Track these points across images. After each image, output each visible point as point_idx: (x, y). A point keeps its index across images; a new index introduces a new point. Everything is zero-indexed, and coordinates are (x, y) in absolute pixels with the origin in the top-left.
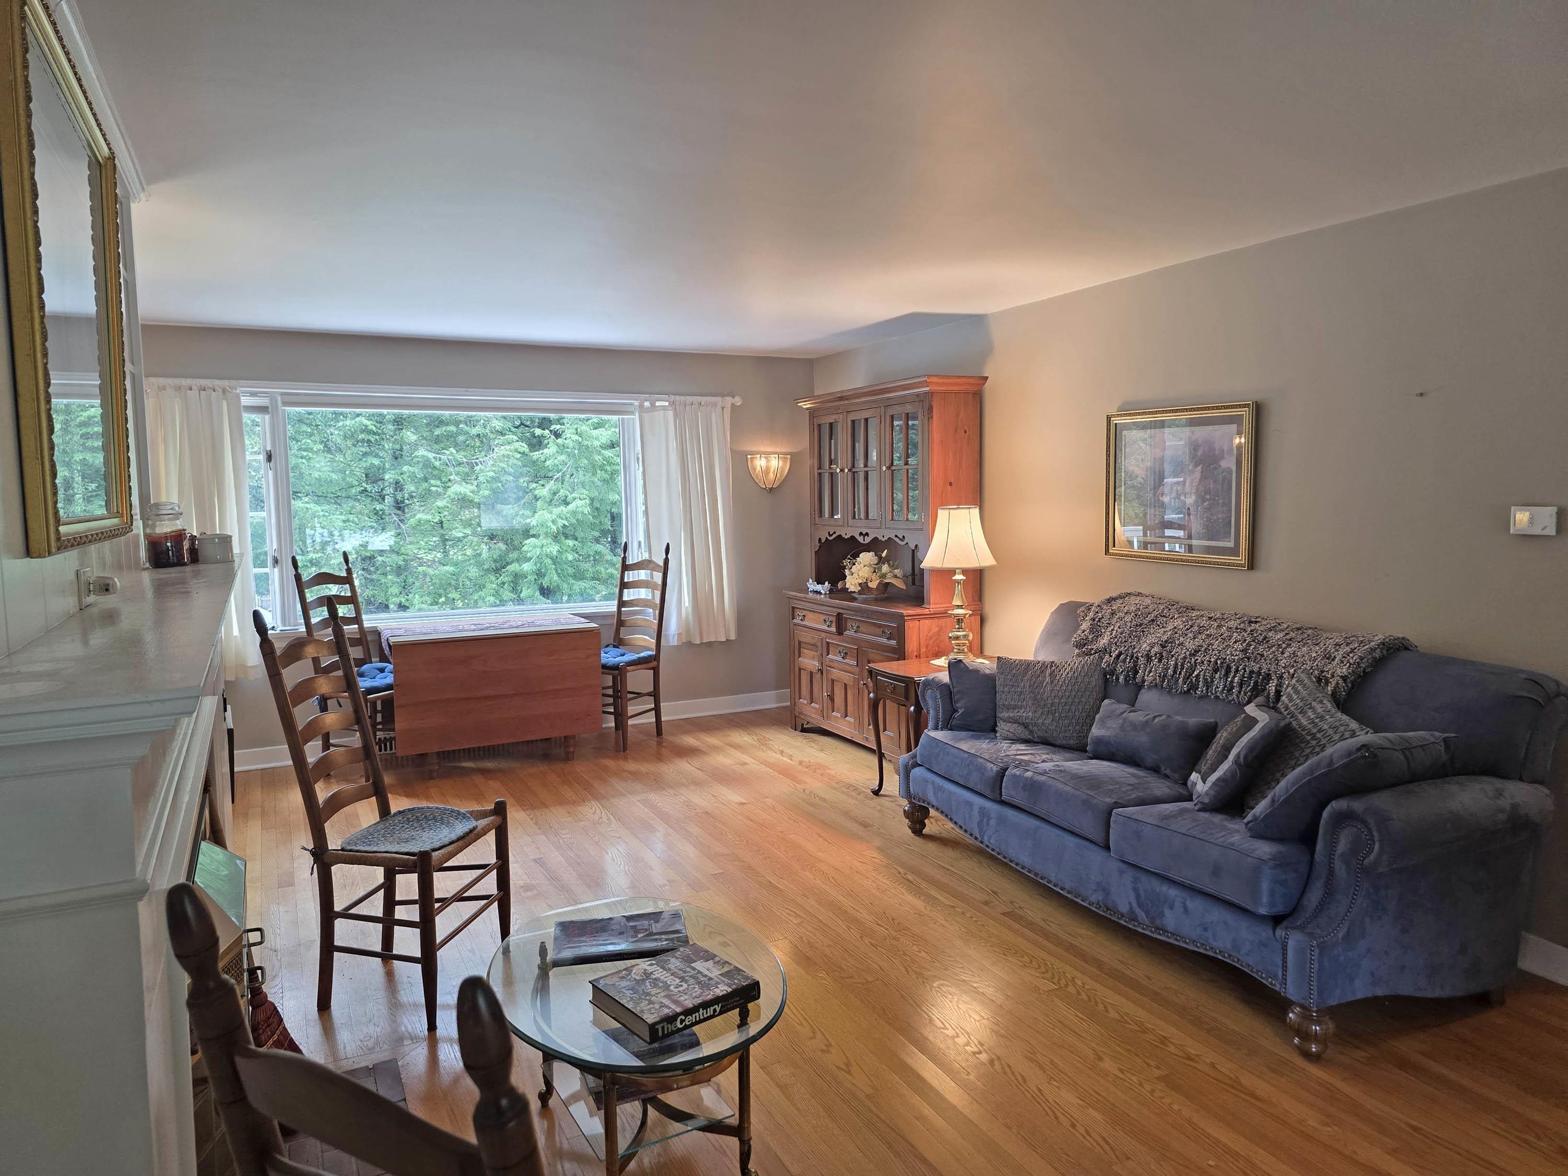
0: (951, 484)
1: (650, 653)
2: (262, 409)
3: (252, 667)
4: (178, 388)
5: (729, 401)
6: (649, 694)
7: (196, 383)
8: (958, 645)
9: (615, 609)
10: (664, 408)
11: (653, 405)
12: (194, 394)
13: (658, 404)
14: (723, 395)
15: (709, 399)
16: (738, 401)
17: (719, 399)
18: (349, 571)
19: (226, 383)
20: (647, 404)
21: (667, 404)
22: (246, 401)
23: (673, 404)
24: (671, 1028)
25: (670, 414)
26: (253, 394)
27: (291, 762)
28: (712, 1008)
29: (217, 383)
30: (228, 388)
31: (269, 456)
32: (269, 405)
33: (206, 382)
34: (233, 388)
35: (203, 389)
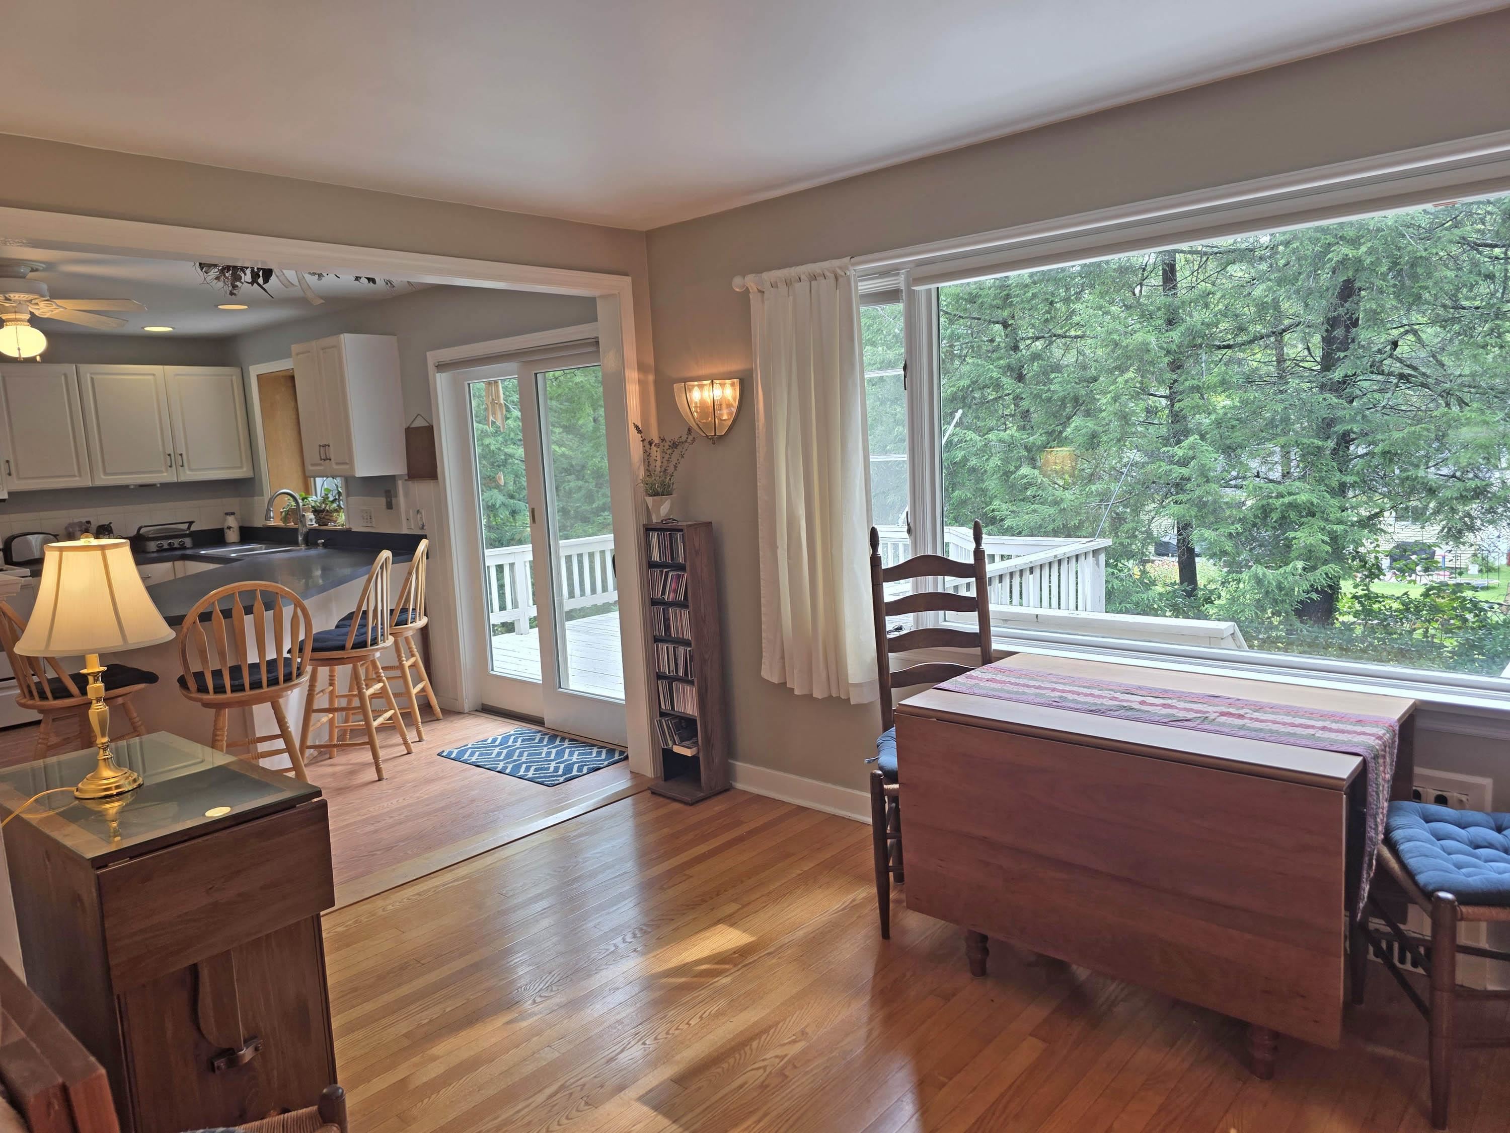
2: (891, 296)
7: (804, 270)
12: (801, 288)
19: (833, 264)
22: (866, 286)
26: (881, 274)
29: (826, 265)
30: (839, 272)
31: (905, 368)
32: (903, 288)
33: (816, 267)
34: (844, 268)
35: (814, 277)
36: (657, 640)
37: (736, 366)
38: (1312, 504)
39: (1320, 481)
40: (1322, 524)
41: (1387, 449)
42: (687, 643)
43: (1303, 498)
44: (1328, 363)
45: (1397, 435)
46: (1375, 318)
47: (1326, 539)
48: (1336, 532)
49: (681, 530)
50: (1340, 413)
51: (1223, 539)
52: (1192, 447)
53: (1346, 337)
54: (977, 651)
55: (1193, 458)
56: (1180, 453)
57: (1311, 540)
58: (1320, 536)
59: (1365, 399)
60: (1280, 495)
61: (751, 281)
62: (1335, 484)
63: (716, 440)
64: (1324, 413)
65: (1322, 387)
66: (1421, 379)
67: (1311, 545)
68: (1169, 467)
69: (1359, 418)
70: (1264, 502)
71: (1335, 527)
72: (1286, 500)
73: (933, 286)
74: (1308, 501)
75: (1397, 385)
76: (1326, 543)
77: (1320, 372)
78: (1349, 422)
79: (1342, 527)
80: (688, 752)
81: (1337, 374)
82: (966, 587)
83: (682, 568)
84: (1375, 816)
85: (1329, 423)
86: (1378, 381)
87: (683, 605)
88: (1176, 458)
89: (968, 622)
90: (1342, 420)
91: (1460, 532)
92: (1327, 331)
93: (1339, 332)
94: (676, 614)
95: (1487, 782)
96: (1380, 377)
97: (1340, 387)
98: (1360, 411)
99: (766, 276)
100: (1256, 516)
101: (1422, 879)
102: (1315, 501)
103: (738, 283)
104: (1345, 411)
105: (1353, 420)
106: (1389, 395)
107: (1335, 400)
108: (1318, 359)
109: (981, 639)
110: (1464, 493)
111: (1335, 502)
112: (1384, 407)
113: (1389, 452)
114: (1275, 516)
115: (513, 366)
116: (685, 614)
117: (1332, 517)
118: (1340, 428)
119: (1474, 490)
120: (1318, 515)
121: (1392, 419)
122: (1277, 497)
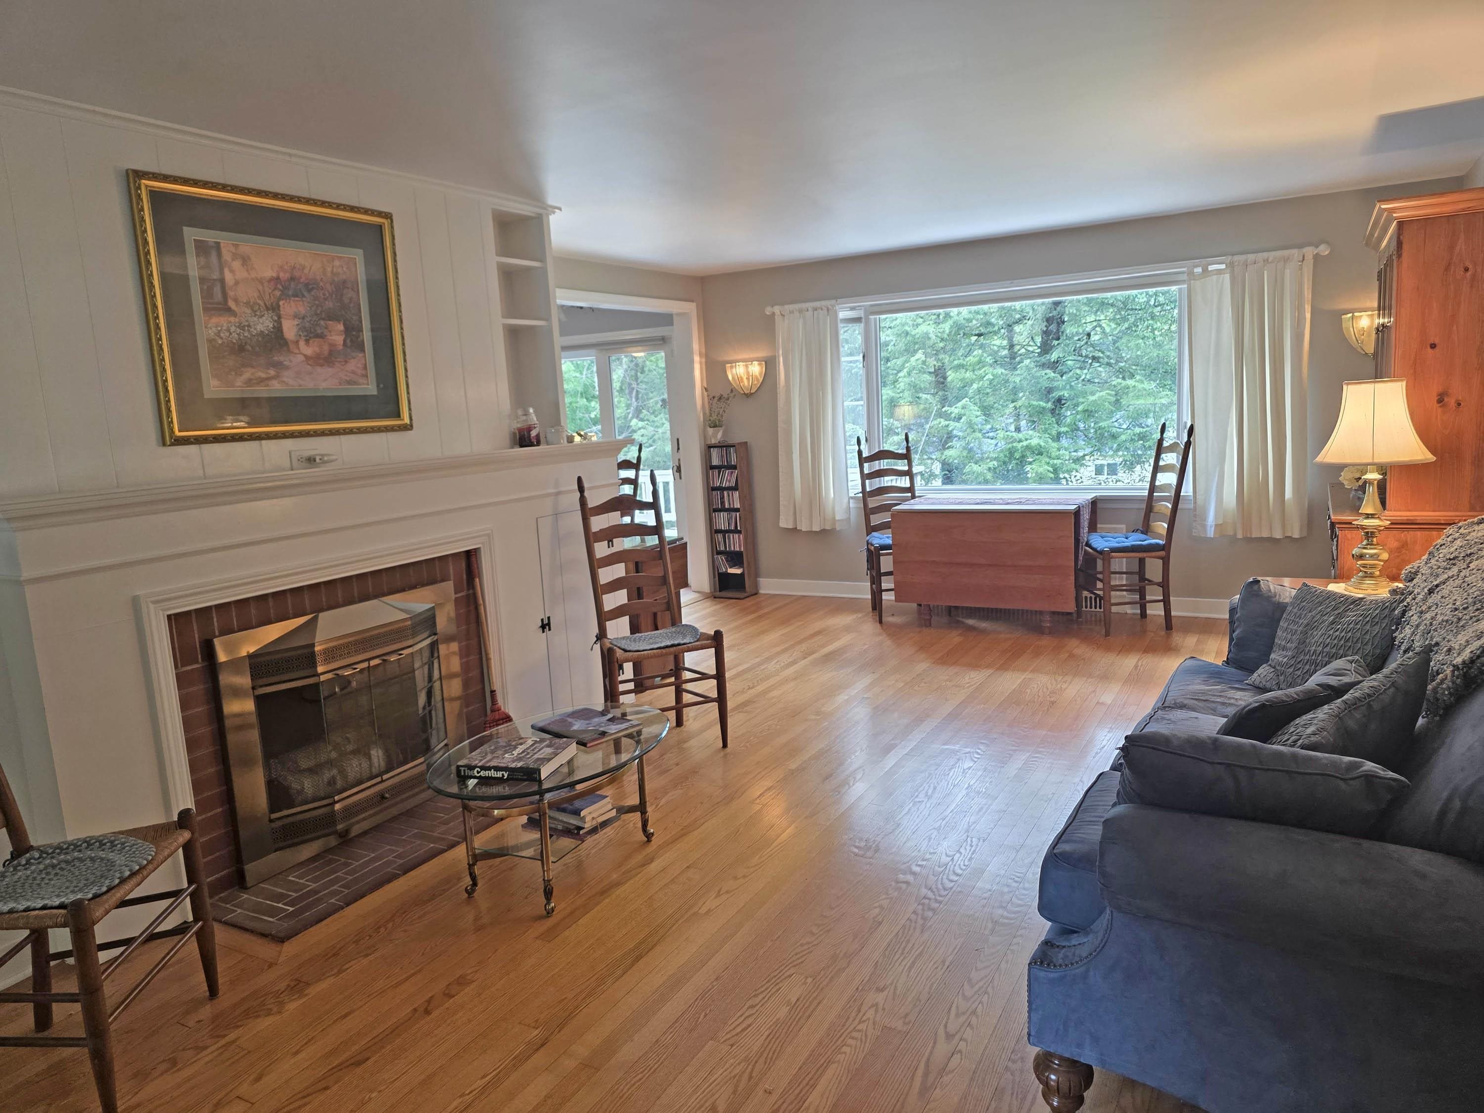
0: (1433, 346)
1: (1161, 542)
2: (858, 320)
3: (838, 520)
4: (801, 311)
5: (1309, 251)
6: (1158, 584)
7: (810, 305)
8: (1364, 566)
9: (1146, 493)
10: (1219, 272)
11: (1205, 270)
12: (809, 314)
13: (1211, 268)
14: (1300, 246)
15: (1279, 253)
16: (1324, 250)
17: (1295, 252)
18: (908, 448)
19: (828, 303)
20: (1199, 270)
21: (1223, 266)
22: (842, 315)
23: (1231, 266)
24: (470, 773)
25: (1227, 277)
26: (852, 309)
27: (870, 597)
28: (501, 773)
29: (823, 303)
30: (830, 307)
31: (864, 357)
32: (863, 316)
33: (817, 304)
34: (833, 306)
35: (815, 309)
36: (715, 510)
37: (763, 353)
38: (1041, 446)
39: (1045, 431)
40: (1048, 460)
41: (1086, 408)
42: (737, 510)
43: (1034, 442)
44: (1046, 348)
45: (1092, 398)
46: (1075, 319)
47: (1051, 469)
48: (1056, 464)
49: (734, 446)
50: (1056, 384)
51: (985, 471)
52: (964, 408)
53: (1058, 330)
54: (909, 494)
55: (964, 415)
56: (956, 411)
57: (1041, 470)
58: (1046, 467)
59: (1071, 374)
60: (1020, 441)
61: (777, 309)
62: (1054, 432)
63: (748, 396)
64: (1046, 384)
65: (1043, 366)
66: (1106, 360)
67: (1041, 473)
68: (947, 423)
69: (1068, 387)
70: (1010, 446)
71: (1055, 461)
72: (1025, 443)
73: (878, 317)
74: (1039, 444)
75: (1091, 364)
76: (1051, 472)
77: (1040, 355)
78: (1061, 390)
79: (1060, 461)
80: (738, 571)
81: (1054, 356)
82: (902, 466)
83: (735, 467)
84: (1083, 529)
85: (1049, 391)
86: (1079, 361)
87: (735, 488)
88: (953, 415)
89: (904, 482)
90: (1057, 388)
91: (1132, 464)
92: (1046, 326)
93: (1053, 327)
94: (729, 496)
95: (1124, 526)
96: (1080, 358)
97: (1054, 365)
98: (1068, 382)
99: (786, 307)
100: (1005, 456)
101: (1098, 549)
102: (1043, 444)
103: (768, 311)
104: (1060, 382)
105: (1064, 388)
106: (1085, 371)
107: (1053, 374)
108: (1039, 345)
109: (911, 490)
110: (1133, 437)
111: (1055, 445)
112: (1083, 380)
113: (1087, 410)
114: (1017, 455)
115: (593, 351)
116: (736, 494)
117: (1053, 455)
118: (1056, 394)
119: (1139, 434)
120: (1045, 454)
121: (1090, 387)
122: (1019, 442)
